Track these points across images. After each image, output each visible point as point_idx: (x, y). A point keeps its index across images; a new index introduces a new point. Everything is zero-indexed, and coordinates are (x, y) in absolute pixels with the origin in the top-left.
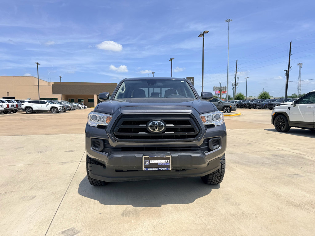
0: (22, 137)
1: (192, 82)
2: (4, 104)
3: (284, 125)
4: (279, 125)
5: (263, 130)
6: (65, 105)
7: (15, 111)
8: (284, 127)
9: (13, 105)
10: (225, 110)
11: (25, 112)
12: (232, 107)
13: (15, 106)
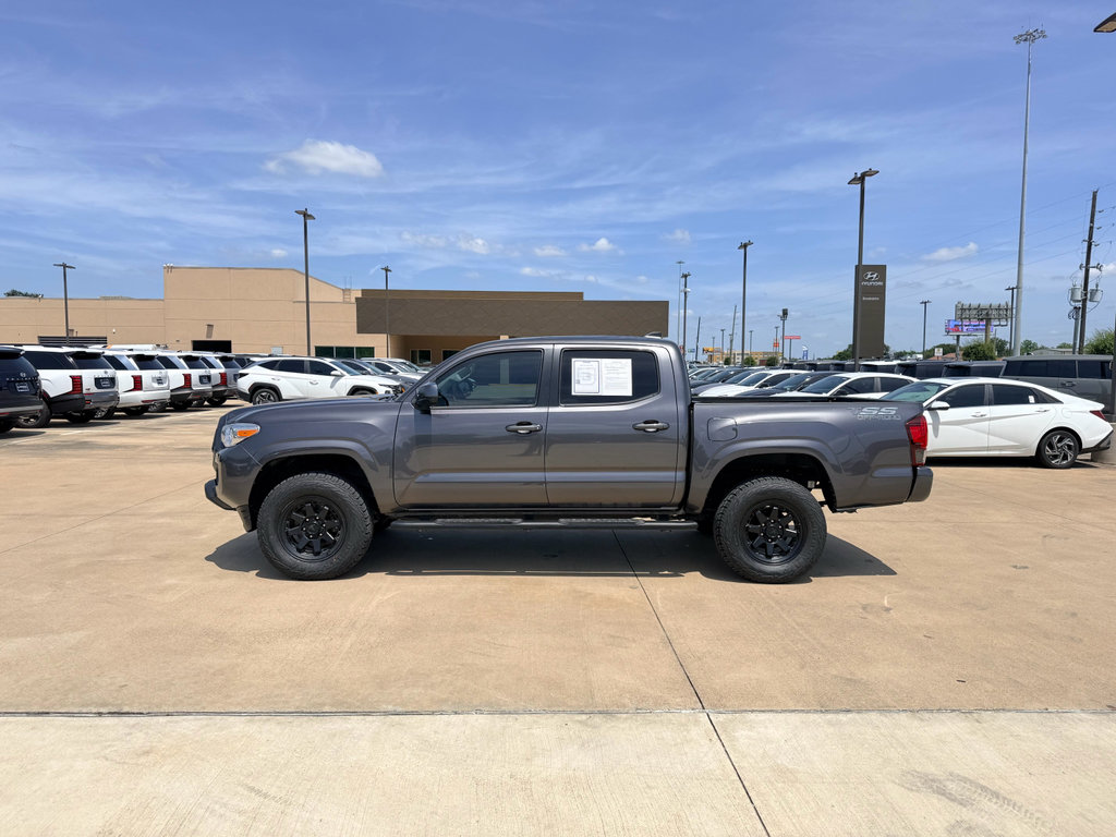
2: (171, 372)
7: (216, 400)
9: (209, 378)
13: (217, 380)
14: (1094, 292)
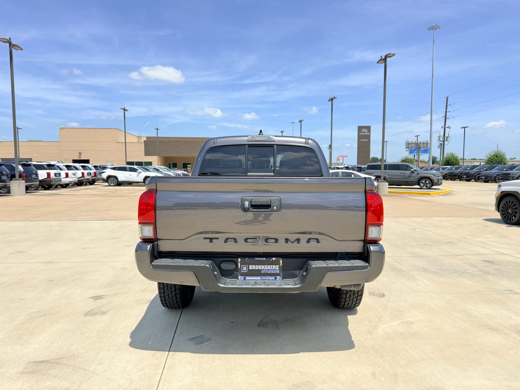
0: (113, 222)
1: (368, 134)
2: (77, 171)
3: (516, 212)
4: (508, 213)
5: (480, 220)
6: (164, 173)
7: (92, 182)
8: (515, 216)
9: (90, 173)
10: (422, 184)
11: (107, 184)
12: (435, 179)
13: (93, 175)
14: (447, 137)
